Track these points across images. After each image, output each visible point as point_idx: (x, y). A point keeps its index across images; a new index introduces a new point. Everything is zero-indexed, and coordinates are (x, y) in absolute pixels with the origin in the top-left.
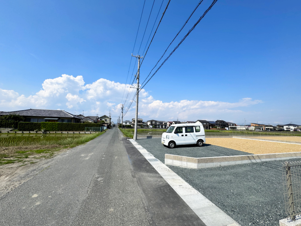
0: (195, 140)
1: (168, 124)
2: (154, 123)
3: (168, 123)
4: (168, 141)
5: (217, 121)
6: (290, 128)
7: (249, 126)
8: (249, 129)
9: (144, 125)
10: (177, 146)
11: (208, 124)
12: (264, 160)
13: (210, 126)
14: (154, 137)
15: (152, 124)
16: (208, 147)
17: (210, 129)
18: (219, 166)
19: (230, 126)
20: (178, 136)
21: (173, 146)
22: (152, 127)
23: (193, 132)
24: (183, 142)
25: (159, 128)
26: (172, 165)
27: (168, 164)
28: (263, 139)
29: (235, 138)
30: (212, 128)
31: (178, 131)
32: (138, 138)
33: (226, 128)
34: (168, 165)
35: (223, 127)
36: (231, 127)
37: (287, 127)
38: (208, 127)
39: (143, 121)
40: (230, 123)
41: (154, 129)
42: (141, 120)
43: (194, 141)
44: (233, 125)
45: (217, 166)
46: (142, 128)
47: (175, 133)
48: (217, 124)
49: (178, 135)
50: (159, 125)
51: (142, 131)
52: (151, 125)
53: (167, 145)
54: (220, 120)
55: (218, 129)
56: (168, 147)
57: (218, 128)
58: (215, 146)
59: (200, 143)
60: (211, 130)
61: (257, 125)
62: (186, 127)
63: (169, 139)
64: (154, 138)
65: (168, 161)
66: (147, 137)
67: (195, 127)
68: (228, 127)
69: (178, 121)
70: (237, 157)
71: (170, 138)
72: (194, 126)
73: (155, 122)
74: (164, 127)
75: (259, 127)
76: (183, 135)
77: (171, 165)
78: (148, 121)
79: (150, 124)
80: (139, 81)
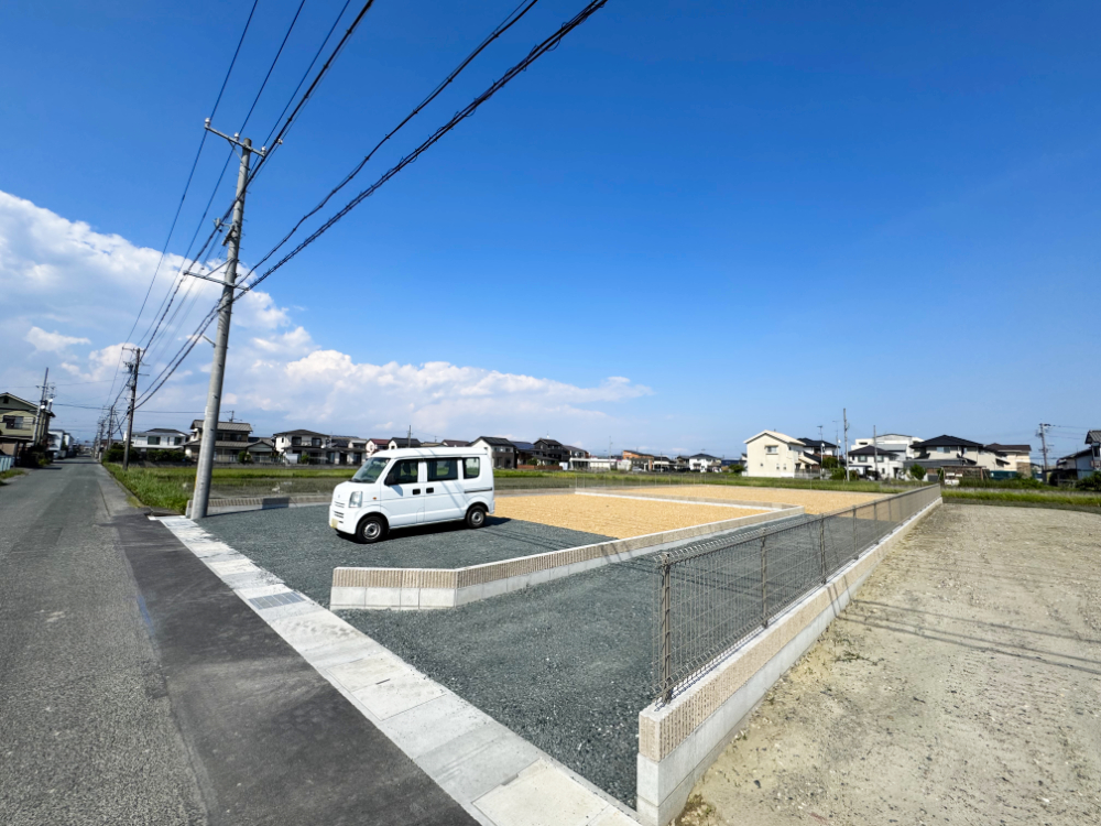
0: (458, 507)
1: (368, 448)
2: (306, 442)
3: (371, 443)
4: (356, 514)
5: (540, 442)
6: (699, 465)
7: (620, 458)
8: (619, 467)
9: (258, 453)
10: (390, 533)
11: (512, 451)
12: (636, 553)
13: (516, 457)
14: (302, 501)
15: (295, 448)
16: (500, 526)
17: (516, 466)
18: (523, 586)
19: (574, 457)
20: (399, 496)
21: (376, 533)
22: (298, 462)
23: (455, 478)
24: (415, 514)
25: (329, 462)
26: (362, 608)
27: (344, 608)
28: (643, 496)
29: (582, 494)
30: (524, 463)
31: (402, 474)
32: (212, 510)
33: (561, 464)
34: (343, 611)
35: (553, 462)
36: (574, 462)
37: (695, 461)
38: (512, 461)
39: (250, 435)
40: (575, 450)
41: (307, 470)
42: (245, 428)
43: (456, 511)
44: (580, 456)
45: (517, 589)
46: (243, 462)
47: (388, 482)
48: (538, 453)
49: (400, 492)
50: (329, 453)
51: (243, 477)
52: (294, 452)
53: (351, 530)
54: (548, 438)
55: (542, 467)
56: (358, 538)
57: (539, 463)
58: (522, 522)
59: (477, 518)
60: (518, 471)
61: (636, 456)
62: (432, 463)
63: (360, 505)
64: (299, 505)
65: (346, 595)
66: (266, 502)
67: (464, 460)
68: (567, 461)
69: (412, 437)
70: (577, 552)
71: (364, 504)
72: (460, 458)
73: (314, 440)
74: (350, 459)
75: (639, 460)
76: (416, 492)
77: (355, 608)
78: (277, 435)
79: (286, 449)
80: (236, 254)
